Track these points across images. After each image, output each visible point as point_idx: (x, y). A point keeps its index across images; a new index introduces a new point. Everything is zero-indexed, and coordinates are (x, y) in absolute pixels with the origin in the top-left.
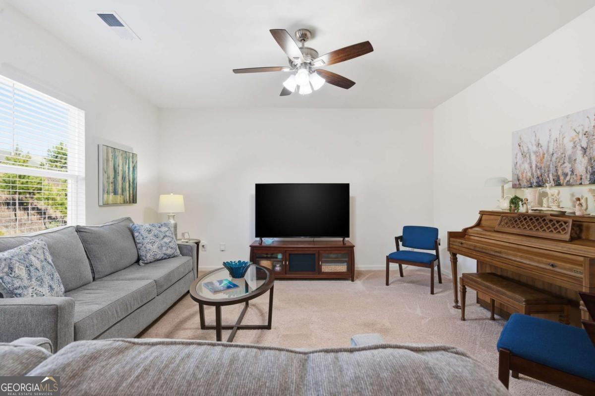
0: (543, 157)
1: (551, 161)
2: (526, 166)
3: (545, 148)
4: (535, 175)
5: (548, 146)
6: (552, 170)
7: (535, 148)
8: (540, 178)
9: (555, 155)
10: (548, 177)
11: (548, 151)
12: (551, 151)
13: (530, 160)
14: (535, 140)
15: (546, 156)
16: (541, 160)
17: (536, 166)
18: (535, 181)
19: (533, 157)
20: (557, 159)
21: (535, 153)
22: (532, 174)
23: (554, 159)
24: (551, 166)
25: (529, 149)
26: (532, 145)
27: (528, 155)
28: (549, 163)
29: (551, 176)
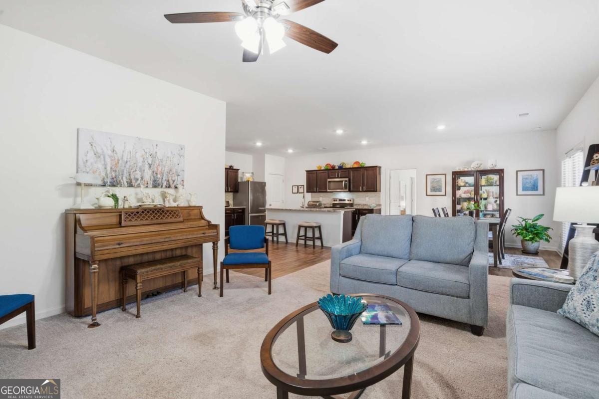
0: (118, 162)
1: (125, 167)
2: (100, 166)
3: (119, 155)
4: (110, 175)
5: (123, 155)
6: (126, 174)
7: (110, 153)
8: (115, 179)
9: (128, 163)
10: (122, 178)
11: (122, 158)
12: (125, 159)
13: (105, 161)
14: (111, 146)
15: (120, 162)
16: (116, 164)
17: (111, 168)
18: (109, 181)
19: (108, 160)
20: (130, 166)
21: (110, 157)
22: (107, 175)
23: (127, 166)
24: (125, 171)
25: (103, 152)
26: (108, 150)
27: (102, 157)
28: (122, 168)
29: (124, 178)
